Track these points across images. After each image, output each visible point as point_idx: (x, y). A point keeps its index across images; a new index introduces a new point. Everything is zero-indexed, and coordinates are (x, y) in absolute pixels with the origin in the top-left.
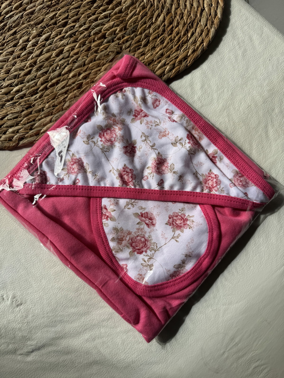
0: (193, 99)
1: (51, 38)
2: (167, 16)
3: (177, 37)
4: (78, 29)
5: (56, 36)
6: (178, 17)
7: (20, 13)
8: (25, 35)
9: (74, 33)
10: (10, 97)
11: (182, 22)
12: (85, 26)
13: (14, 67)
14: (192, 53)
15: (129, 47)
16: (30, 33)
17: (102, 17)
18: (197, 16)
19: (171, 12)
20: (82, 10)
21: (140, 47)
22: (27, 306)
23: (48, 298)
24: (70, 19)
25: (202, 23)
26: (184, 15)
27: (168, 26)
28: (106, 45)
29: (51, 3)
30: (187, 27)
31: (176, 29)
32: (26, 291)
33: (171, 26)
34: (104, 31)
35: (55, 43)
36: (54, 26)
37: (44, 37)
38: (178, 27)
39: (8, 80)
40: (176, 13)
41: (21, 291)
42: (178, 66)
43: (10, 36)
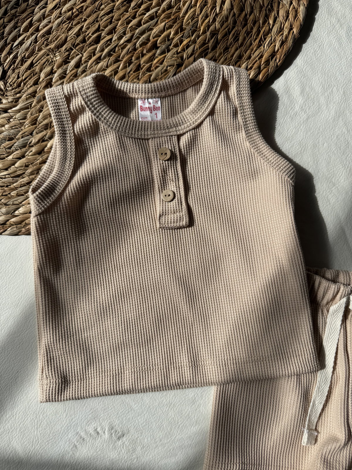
0: (294, 110)
1: (83, 62)
3: (255, 27)
4: (116, 42)
5: (90, 59)
7: (32, 36)
8: (46, 65)
9: (113, 50)
11: (258, 6)
12: (126, 37)
13: (41, 114)
14: (281, 46)
15: (192, 54)
16: (52, 61)
17: (147, 18)
20: (116, 15)
21: (208, 52)
22: (132, 436)
23: (157, 420)
24: (103, 30)
25: (285, 2)
27: (240, 15)
28: (160, 57)
29: (73, 13)
30: (266, 10)
31: (252, 17)
32: (125, 416)
33: (244, 13)
34: (153, 38)
35: (90, 69)
36: (84, 44)
37: (73, 63)
38: (253, 14)
39: (37, 133)
41: (119, 417)
42: (264, 68)
43: (26, 71)
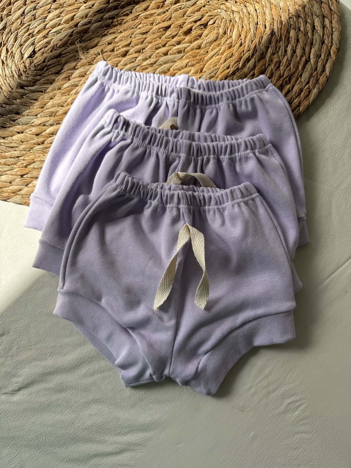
2: (258, 63)
4: (140, 62)
6: (273, 66)
7: (69, 29)
8: (73, 59)
10: (41, 139)
11: (277, 74)
12: (150, 61)
13: (52, 101)
16: (79, 58)
17: (174, 51)
18: (299, 68)
19: (265, 57)
20: (149, 37)
24: (133, 47)
25: (303, 80)
26: (281, 64)
29: (112, 22)
30: (283, 81)
34: (173, 70)
36: (111, 53)
39: (41, 117)
40: (271, 60)
43: (52, 59)
